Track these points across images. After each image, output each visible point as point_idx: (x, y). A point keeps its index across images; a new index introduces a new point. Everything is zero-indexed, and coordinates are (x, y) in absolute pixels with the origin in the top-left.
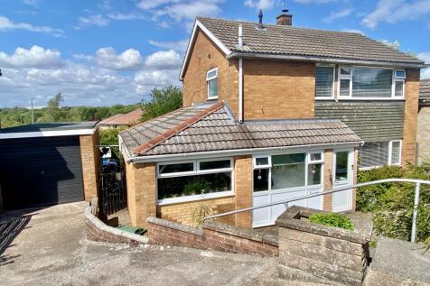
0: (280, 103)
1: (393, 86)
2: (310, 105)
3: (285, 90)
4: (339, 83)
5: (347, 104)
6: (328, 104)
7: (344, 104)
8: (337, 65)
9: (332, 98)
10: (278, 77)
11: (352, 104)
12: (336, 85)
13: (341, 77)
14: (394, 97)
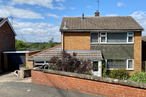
0: (77, 45)
1: (128, 38)
2: (88, 46)
3: (79, 41)
4: (101, 38)
5: (105, 45)
6: (96, 45)
7: (103, 45)
8: (100, 32)
9: (98, 43)
10: (76, 37)
11: (107, 45)
13: (101, 36)
14: (128, 43)
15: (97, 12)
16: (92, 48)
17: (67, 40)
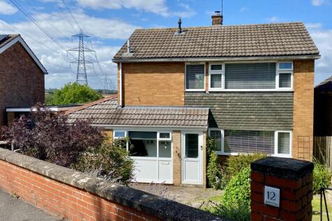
0: (153, 94)
1: (277, 78)
2: (180, 96)
3: (158, 84)
5: (219, 95)
6: (199, 95)
7: (215, 95)
9: (204, 90)
10: (152, 75)
11: (224, 95)
12: (207, 79)
13: (211, 72)
14: (278, 89)
15: (216, 14)
16: (190, 101)
17: (132, 82)
